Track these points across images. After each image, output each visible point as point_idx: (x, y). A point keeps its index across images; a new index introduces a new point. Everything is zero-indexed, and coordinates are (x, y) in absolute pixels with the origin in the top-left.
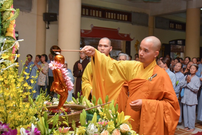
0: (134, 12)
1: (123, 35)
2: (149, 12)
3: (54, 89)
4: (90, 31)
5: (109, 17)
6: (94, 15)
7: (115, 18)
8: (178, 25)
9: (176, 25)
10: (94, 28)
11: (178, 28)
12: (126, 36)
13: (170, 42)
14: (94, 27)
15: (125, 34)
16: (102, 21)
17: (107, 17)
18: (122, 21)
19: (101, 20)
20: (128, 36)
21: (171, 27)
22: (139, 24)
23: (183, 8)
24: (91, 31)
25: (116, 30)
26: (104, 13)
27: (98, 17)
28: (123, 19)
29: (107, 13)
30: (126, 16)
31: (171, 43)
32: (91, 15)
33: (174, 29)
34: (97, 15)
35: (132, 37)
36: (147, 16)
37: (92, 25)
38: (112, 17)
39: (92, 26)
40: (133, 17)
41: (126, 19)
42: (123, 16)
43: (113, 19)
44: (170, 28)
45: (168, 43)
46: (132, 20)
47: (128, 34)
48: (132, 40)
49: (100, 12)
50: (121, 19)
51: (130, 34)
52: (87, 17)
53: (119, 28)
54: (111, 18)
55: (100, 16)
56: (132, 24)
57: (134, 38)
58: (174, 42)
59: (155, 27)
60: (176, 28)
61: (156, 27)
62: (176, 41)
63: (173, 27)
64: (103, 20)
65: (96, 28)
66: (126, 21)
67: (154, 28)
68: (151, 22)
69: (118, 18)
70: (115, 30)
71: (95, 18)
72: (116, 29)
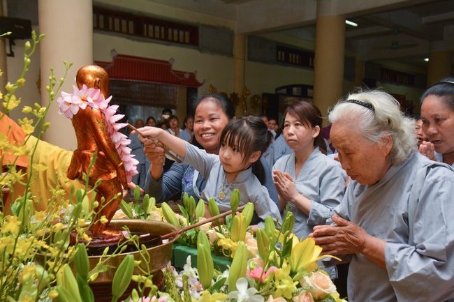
0: (204, 25)
1: (181, 74)
2: (235, 26)
3: (80, 171)
4: (110, 63)
5: (151, 34)
6: (117, 28)
7: (163, 37)
8: (294, 56)
9: (290, 55)
10: (119, 58)
11: (294, 62)
12: (187, 76)
13: (277, 89)
14: (119, 55)
15: (185, 73)
16: (136, 43)
17: (145, 35)
18: (178, 42)
19: (133, 40)
20: (192, 76)
21: (279, 59)
22: (213, 51)
23: (310, 16)
24: (112, 65)
25: (166, 64)
26: (139, 25)
27: (127, 34)
28: (181, 40)
29: (145, 26)
30: (187, 33)
31: (278, 92)
32: (111, 28)
33: (286, 62)
34: (124, 29)
35: (199, 79)
36: (231, 34)
37: (114, 50)
38: (157, 35)
39: (115, 54)
40: (203, 37)
41: (187, 40)
42: (181, 33)
43: (160, 39)
44: (278, 61)
45: (273, 92)
46: (200, 43)
47: (192, 71)
48: (200, 85)
49: (131, 24)
50: (176, 39)
51: (196, 71)
52: (103, 33)
53: (172, 59)
54: (154, 38)
55: (131, 31)
56: (201, 51)
57: (205, 80)
58: (284, 91)
59: (246, 58)
60: (290, 61)
61: (250, 59)
62: (289, 88)
63: (283, 60)
64: (139, 41)
65: (122, 58)
66: (187, 44)
67: (244, 60)
68: (238, 48)
69: (170, 38)
70: (163, 64)
71: (121, 37)
72: (167, 62)
